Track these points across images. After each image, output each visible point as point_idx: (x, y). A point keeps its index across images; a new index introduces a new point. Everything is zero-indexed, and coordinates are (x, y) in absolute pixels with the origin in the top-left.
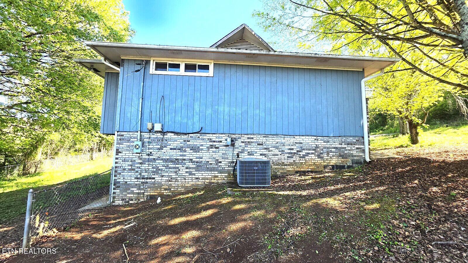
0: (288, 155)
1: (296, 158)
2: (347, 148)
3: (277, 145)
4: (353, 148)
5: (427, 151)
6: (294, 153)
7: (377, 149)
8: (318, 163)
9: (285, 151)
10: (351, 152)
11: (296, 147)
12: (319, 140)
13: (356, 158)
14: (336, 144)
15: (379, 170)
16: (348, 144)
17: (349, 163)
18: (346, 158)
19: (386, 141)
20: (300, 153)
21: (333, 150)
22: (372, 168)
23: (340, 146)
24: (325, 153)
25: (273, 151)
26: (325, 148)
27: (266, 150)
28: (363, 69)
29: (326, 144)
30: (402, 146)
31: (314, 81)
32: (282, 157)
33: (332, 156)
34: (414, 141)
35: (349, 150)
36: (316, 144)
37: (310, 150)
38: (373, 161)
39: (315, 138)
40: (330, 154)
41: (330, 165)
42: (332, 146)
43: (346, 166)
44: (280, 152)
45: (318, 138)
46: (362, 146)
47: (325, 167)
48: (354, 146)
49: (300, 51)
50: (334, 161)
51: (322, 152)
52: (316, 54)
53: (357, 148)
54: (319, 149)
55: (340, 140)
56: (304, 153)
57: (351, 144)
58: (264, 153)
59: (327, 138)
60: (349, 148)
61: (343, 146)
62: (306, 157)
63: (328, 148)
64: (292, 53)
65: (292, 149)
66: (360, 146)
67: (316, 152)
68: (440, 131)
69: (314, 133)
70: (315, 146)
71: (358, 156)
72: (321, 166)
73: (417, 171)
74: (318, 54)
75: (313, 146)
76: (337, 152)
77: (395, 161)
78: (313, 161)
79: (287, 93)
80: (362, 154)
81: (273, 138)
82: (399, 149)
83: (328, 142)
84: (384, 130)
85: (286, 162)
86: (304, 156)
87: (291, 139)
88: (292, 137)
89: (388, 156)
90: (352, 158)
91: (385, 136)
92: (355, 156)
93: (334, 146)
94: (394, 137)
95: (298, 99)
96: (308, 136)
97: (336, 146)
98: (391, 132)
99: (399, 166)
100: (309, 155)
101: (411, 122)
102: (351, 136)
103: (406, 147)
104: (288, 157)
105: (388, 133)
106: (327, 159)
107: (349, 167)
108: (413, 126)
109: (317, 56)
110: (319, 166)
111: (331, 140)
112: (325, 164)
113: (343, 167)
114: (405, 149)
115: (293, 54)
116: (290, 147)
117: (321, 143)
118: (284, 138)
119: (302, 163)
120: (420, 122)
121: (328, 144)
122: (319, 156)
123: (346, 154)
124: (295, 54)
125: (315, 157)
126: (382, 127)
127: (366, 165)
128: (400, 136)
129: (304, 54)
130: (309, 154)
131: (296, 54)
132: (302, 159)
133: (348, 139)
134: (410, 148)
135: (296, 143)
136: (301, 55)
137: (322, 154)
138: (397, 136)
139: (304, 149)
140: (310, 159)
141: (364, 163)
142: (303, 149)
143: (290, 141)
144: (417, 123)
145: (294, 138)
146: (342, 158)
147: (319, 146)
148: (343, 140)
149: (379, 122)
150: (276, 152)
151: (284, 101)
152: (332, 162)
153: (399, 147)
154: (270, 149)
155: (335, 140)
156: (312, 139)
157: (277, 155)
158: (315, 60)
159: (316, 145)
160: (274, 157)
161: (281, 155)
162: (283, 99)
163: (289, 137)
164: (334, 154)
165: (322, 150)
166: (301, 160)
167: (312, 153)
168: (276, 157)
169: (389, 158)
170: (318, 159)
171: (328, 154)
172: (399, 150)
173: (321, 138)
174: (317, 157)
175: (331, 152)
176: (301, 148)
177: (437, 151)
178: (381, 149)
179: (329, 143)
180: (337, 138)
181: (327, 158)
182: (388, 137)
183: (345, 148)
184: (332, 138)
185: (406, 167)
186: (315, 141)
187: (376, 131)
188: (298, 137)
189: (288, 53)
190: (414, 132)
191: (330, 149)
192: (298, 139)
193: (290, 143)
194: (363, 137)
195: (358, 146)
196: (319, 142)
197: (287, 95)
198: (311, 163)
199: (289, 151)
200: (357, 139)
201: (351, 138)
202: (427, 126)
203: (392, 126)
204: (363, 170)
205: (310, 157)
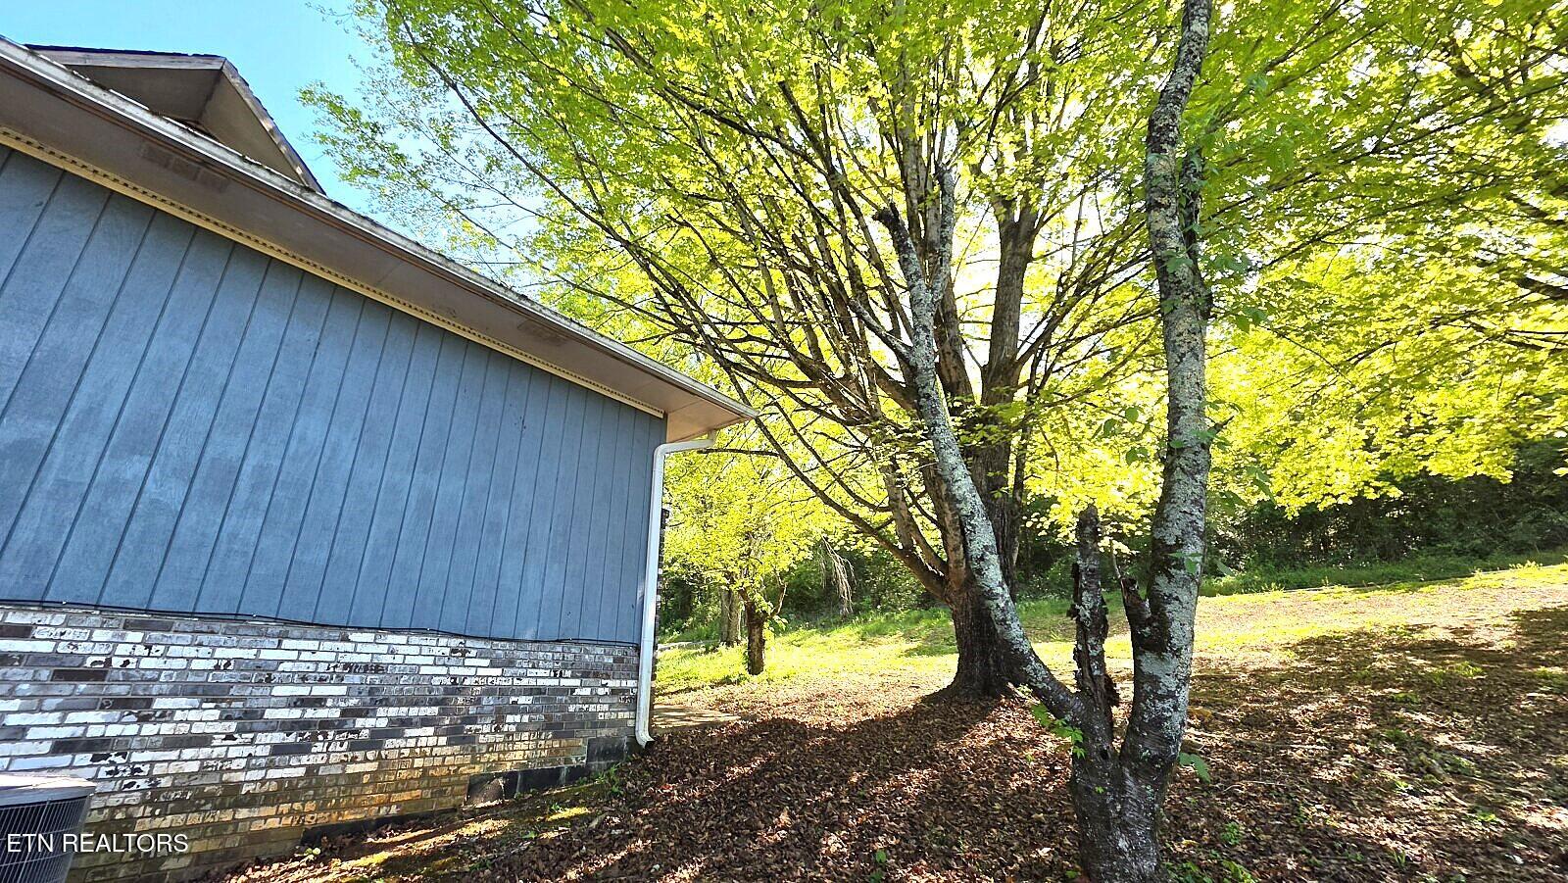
0: (278, 737)
1: (328, 754)
2: (578, 691)
3: (224, 677)
4: (601, 691)
5: (782, 697)
6: (326, 724)
7: (667, 691)
8: (445, 771)
9: (269, 714)
10: (592, 708)
11: (342, 690)
12: (473, 653)
13: (604, 733)
14: (541, 673)
15: (675, 781)
16: (585, 675)
17: (578, 760)
18: (571, 735)
19: (687, 665)
20: (360, 722)
21: (523, 700)
22: (655, 773)
23: (555, 682)
24: (490, 714)
25: (178, 715)
26: (490, 691)
27: (116, 714)
28: (666, 415)
29: (498, 672)
30: (727, 681)
31: (500, 403)
32: (233, 752)
33: (513, 728)
34: (755, 665)
35: (587, 700)
36: (454, 671)
37: (416, 704)
38: (659, 740)
39: (455, 642)
40: (510, 718)
41: (498, 775)
42: (525, 682)
43: (564, 773)
44: (229, 718)
45: (469, 643)
46: (631, 683)
47: (474, 786)
48: (604, 682)
49: (459, 256)
50: (519, 755)
51: (472, 710)
52: (524, 297)
53: (614, 692)
54: (460, 700)
55: (557, 656)
56: (383, 723)
57: (596, 675)
58: (94, 732)
59: (508, 645)
60: (587, 692)
61: (564, 682)
62: (389, 743)
63: (504, 692)
64: (424, 248)
65: (318, 702)
66: (624, 684)
67: (443, 713)
68: (799, 637)
69: (454, 619)
70: (448, 681)
71: (611, 724)
72: (458, 783)
73: (780, 772)
74: (533, 303)
75: (436, 681)
76: (537, 712)
77: (721, 735)
78: (418, 762)
79: (360, 416)
80: (627, 715)
81: (201, 638)
82: (722, 689)
83: (510, 663)
84: (683, 631)
85: (250, 780)
86: (377, 739)
87: (327, 645)
88: (336, 634)
89: (700, 716)
90: (589, 733)
91: (689, 647)
92: (603, 725)
93: (533, 682)
94: (707, 652)
95: (408, 456)
96: (421, 631)
97: (541, 682)
98: (699, 638)
99: (734, 756)
100: (409, 732)
101: (751, 609)
102: (598, 643)
103: (738, 682)
104: (278, 749)
105: (693, 640)
106: (490, 745)
107: (576, 774)
108: (754, 620)
109: (527, 305)
110: (448, 784)
111: (521, 654)
112: (478, 769)
113: (550, 777)
114: (736, 689)
115: (427, 253)
116: (303, 691)
117: (476, 669)
118: (282, 637)
119: (360, 775)
120: (770, 611)
121: (509, 671)
122: (457, 735)
123: (572, 715)
124: (435, 258)
125: (432, 741)
126: (679, 621)
127: (635, 762)
128: (722, 648)
129: (474, 277)
130: (407, 722)
131: (440, 260)
132: (360, 755)
133: (587, 652)
134: (745, 686)
135: (347, 666)
136: (461, 274)
137: (472, 720)
138: (714, 650)
139: (386, 702)
140: (407, 752)
141: (630, 752)
142: (376, 699)
143: (318, 656)
144: (764, 612)
145: (346, 639)
146: (555, 737)
147: (467, 682)
148: (570, 657)
149: (675, 606)
150: (206, 719)
151: (334, 450)
152: (511, 756)
153: (721, 683)
154: (160, 704)
155: (541, 654)
156: (436, 651)
157: (203, 741)
158: (518, 320)
159: (454, 678)
160: (173, 755)
161: (229, 737)
162: (332, 438)
163: (312, 632)
164: (526, 718)
165: (478, 702)
166: (354, 760)
167: (425, 722)
168: (188, 753)
169: (704, 726)
170: (448, 750)
171: (499, 720)
172: (721, 692)
173: (480, 644)
174: (443, 740)
175: (515, 709)
176: (371, 692)
177: (803, 694)
178: (677, 692)
179: (512, 670)
180: (548, 647)
181: (491, 738)
182: (694, 651)
183: (573, 691)
184: (529, 646)
185: (751, 756)
186: (453, 661)
187: (664, 633)
188: (369, 637)
189: (404, 242)
190: (756, 638)
191: (513, 699)
192: (364, 647)
193: (312, 667)
194: (638, 649)
195: (613, 683)
196: (468, 662)
197: (358, 424)
198: (404, 774)
199: (296, 713)
200: (617, 653)
201: (599, 650)
202: (781, 622)
203: (702, 619)
204: (623, 785)
205: (412, 743)
